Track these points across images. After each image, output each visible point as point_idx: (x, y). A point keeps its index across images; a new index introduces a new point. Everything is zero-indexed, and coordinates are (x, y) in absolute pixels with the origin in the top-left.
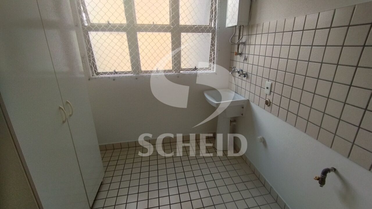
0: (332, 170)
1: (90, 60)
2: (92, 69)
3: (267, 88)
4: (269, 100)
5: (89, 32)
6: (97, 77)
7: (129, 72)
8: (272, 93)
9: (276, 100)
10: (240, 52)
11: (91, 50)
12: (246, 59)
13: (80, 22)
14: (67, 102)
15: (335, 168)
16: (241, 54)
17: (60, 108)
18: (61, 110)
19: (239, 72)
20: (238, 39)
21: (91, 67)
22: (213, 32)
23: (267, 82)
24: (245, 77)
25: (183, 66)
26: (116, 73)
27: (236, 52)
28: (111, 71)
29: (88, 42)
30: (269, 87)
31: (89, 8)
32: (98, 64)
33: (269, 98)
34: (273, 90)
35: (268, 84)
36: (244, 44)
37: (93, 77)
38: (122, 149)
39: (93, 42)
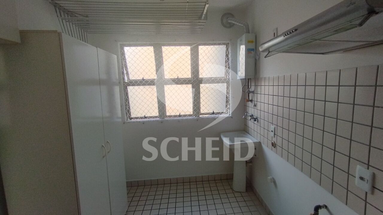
0: (323, 207)
1: (126, 108)
2: (127, 115)
3: (272, 131)
4: (274, 142)
5: (128, 87)
6: (131, 121)
7: (156, 117)
8: (276, 136)
9: (279, 142)
10: (250, 99)
11: (128, 100)
12: (255, 105)
13: (122, 80)
14: (108, 142)
15: (326, 205)
16: (251, 101)
17: (103, 146)
18: (103, 148)
19: (251, 116)
20: (247, 88)
21: (127, 113)
22: (228, 83)
23: (272, 126)
24: (255, 120)
25: (202, 111)
26: (145, 117)
27: (247, 99)
28: (142, 116)
29: (127, 94)
30: (273, 130)
31: (130, 70)
32: (132, 111)
33: (274, 140)
34: (276, 134)
35: (272, 127)
36: (253, 92)
37: (127, 121)
38: (146, 186)
39: (130, 94)
